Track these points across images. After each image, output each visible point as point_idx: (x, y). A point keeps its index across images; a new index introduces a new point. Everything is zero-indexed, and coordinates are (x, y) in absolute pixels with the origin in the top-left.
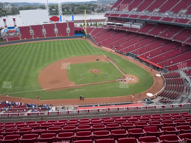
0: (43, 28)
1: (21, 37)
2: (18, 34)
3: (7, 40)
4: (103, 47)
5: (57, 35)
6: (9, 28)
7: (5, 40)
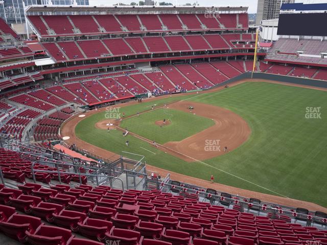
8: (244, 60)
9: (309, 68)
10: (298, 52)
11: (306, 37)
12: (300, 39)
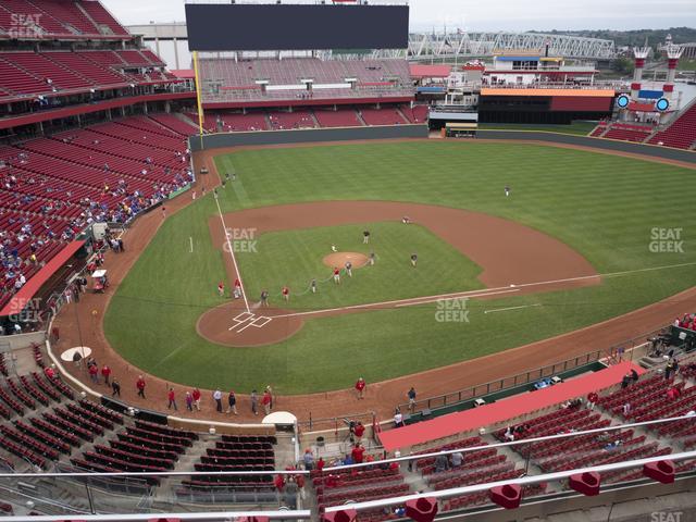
1: (658, 134)
6: (643, 94)
7: (597, 133)
8: (142, 112)
9: (290, 110)
10: (257, 82)
11: (246, 54)
12: (239, 60)
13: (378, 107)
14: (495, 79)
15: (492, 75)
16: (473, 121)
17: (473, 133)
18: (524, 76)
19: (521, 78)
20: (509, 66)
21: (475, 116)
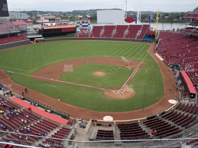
0: (115, 29)
1: (91, 35)
2: (89, 32)
3: (78, 36)
4: (157, 54)
5: (124, 36)
6: (83, 26)
7: (76, 36)
13: (9, 36)
14: (45, 25)
15: (44, 24)
16: (41, 37)
17: (44, 40)
18: (53, 23)
19: (52, 24)
20: (48, 21)
21: (41, 36)
